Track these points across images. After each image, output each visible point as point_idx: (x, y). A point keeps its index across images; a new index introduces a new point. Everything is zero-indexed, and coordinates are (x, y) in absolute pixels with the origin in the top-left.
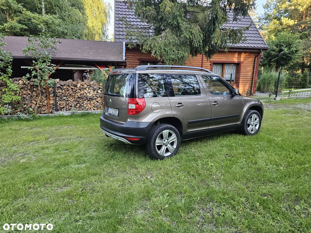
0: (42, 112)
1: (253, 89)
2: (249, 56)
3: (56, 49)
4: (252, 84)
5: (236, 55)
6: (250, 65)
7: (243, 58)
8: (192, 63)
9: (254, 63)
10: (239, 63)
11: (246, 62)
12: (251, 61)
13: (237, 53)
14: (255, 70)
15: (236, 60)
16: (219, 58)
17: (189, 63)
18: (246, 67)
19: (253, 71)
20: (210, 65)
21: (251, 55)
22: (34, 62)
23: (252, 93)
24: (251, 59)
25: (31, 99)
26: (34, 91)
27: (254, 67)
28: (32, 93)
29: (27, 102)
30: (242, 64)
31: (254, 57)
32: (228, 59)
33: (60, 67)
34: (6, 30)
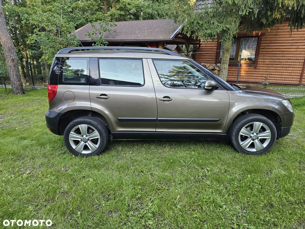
22: (93, 44)
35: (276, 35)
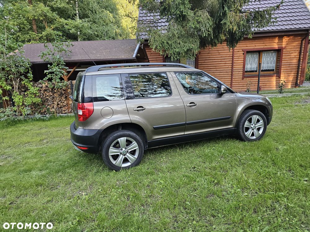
0: (63, 112)
1: (299, 79)
2: (294, 39)
3: (71, 52)
4: (298, 73)
5: (276, 40)
6: (295, 50)
7: (286, 43)
8: (221, 54)
9: (301, 48)
10: (280, 50)
11: (290, 47)
12: (297, 46)
13: (278, 37)
14: (302, 56)
15: (276, 46)
16: (254, 45)
17: (218, 54)
18: (289, 53)
19: (299, 57)
20: (243, 54)
21: (296, 38)
22: (49, 66)
23: (299, 83)
24: (297, 43)
25: (53, 100)
26: (55, 93)
27: (300, 53)
28: (53, 94)
29: (49, 103)
30: (284, 50)
31: (301, 40)
32: (266, 45)
33: (77, 68)
34: (44, 38)
35: (209, 53)
